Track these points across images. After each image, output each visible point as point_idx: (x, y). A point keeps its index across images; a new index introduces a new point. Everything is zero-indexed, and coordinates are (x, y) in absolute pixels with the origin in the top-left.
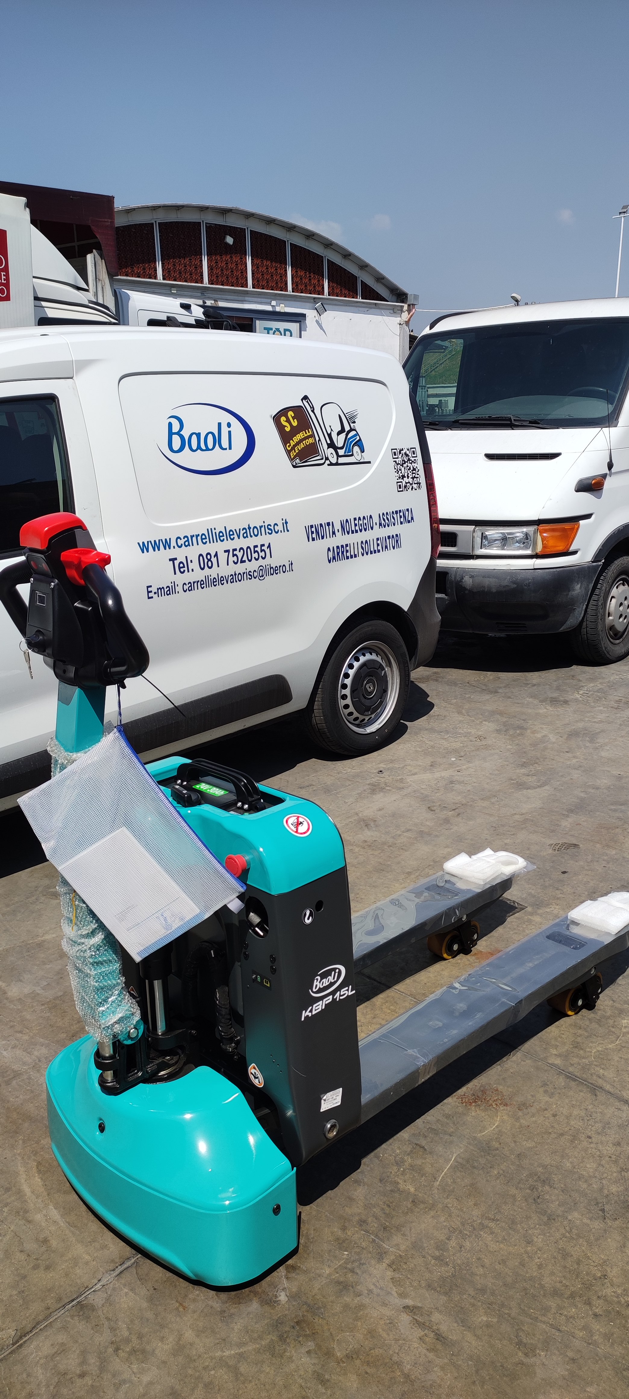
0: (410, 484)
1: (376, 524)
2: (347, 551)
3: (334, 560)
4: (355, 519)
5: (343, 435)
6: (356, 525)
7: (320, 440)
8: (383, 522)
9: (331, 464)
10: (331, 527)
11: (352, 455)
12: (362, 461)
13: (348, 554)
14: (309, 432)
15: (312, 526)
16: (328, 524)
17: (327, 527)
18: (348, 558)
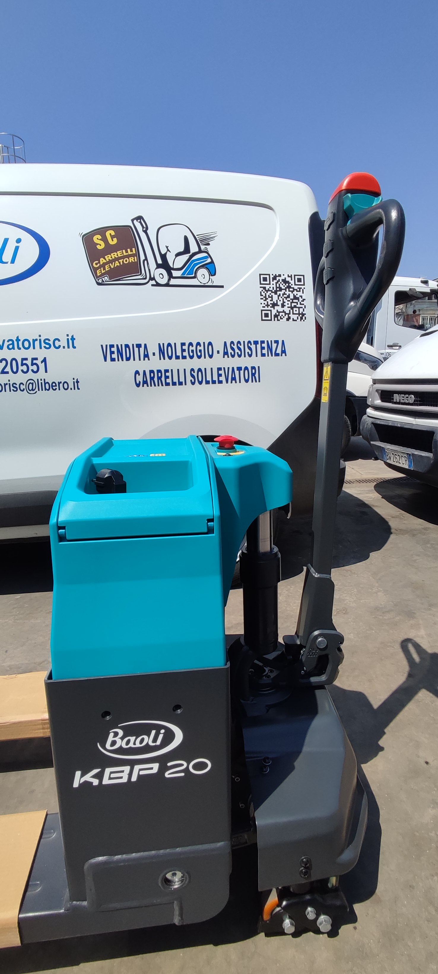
0: (286, 314)
1: (218, 352)
2: (167, 377)
3: (145, 385)
4: (183, 344)
5: (186, 257)
6: (183, 351)
7: (146, 259)
8: (230, 351)
9: (158, 285)
10: (142, 349)
11: (195, 277)
12: (210, 284)
13: (168, 381)
14: (131, 251)
15: (111, 346)
16: (139, 346)
17: (136, 350)
18: (167, 384)
